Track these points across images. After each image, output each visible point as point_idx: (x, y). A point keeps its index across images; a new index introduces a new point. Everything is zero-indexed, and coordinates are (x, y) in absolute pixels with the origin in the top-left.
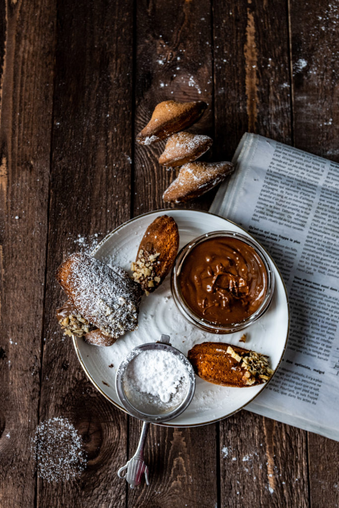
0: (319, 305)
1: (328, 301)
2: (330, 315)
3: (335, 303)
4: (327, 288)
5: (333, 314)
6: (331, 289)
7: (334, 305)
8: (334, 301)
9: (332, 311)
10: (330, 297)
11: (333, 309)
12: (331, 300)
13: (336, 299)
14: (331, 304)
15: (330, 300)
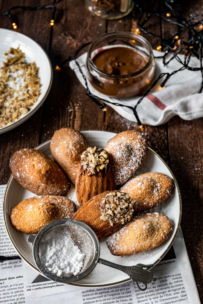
0: (4, 296)
1: (10, 289)
2: (16, 299)
3: (16, 288)
4: (6, 279)
5: (18, 297)
6: (9, 279)
7: (16, 290)
8: (15, 287)
9: (16, 296)
10: (11, 286)
11: (16, 294)
12: (13, 287)
13: (16, 285)
14: (14, 291)
15: (11, 288)
